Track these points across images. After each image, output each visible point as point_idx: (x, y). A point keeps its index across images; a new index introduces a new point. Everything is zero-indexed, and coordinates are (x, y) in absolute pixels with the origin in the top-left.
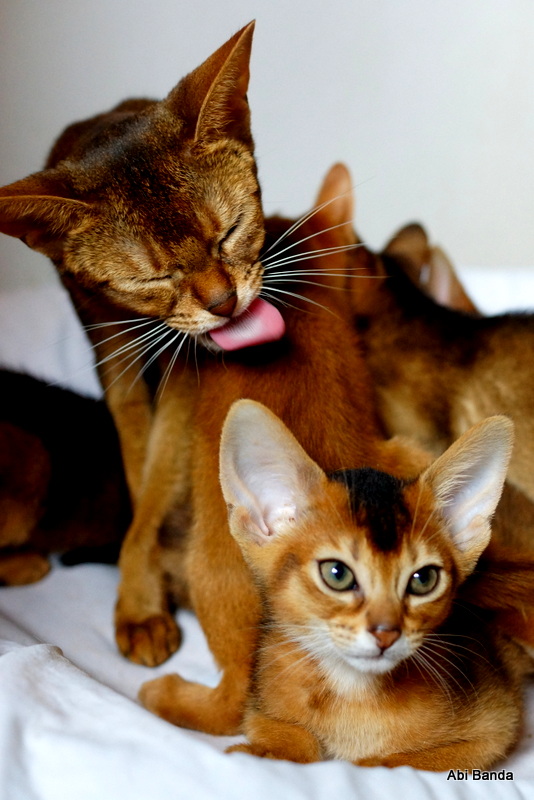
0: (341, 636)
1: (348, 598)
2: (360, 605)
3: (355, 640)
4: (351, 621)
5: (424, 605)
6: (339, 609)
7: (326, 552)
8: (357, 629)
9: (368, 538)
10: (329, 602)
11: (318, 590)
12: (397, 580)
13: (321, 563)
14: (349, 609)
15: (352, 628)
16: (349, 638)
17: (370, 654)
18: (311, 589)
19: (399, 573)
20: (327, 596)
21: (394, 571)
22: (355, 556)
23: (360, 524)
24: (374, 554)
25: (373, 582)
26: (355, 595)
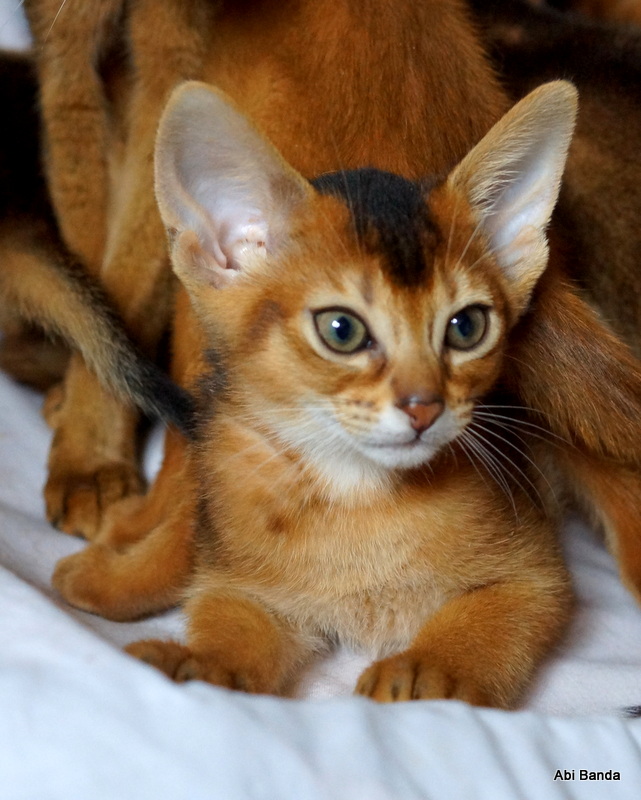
0: (356, 417)
1: (361, 362)
2: (380, 370)
3: (377, 421)
4: (369, 394)
5: (471, 362)
6: (349, 379)
7: (324, 297)
8: (379, 404)
9: (384, 269)
10: (334, 371)
11: (314, 353)
12: (431, 326)
13: (317, 313)
14: (365, 377)
15: (372, 404)
16: (368, 419)
17: (399, 439)
18: (304, 353)
19: (432, 317)
20: (329, 362)
21: (426, 314)
22: (368, 298)
23: (371, 251)
24: (395, 291)
25: (396, 334)
26: (371, 356)
